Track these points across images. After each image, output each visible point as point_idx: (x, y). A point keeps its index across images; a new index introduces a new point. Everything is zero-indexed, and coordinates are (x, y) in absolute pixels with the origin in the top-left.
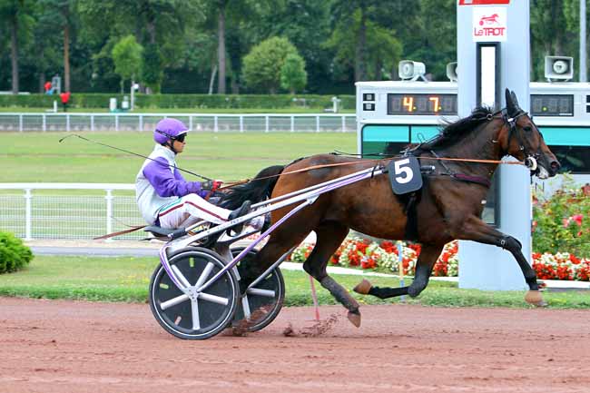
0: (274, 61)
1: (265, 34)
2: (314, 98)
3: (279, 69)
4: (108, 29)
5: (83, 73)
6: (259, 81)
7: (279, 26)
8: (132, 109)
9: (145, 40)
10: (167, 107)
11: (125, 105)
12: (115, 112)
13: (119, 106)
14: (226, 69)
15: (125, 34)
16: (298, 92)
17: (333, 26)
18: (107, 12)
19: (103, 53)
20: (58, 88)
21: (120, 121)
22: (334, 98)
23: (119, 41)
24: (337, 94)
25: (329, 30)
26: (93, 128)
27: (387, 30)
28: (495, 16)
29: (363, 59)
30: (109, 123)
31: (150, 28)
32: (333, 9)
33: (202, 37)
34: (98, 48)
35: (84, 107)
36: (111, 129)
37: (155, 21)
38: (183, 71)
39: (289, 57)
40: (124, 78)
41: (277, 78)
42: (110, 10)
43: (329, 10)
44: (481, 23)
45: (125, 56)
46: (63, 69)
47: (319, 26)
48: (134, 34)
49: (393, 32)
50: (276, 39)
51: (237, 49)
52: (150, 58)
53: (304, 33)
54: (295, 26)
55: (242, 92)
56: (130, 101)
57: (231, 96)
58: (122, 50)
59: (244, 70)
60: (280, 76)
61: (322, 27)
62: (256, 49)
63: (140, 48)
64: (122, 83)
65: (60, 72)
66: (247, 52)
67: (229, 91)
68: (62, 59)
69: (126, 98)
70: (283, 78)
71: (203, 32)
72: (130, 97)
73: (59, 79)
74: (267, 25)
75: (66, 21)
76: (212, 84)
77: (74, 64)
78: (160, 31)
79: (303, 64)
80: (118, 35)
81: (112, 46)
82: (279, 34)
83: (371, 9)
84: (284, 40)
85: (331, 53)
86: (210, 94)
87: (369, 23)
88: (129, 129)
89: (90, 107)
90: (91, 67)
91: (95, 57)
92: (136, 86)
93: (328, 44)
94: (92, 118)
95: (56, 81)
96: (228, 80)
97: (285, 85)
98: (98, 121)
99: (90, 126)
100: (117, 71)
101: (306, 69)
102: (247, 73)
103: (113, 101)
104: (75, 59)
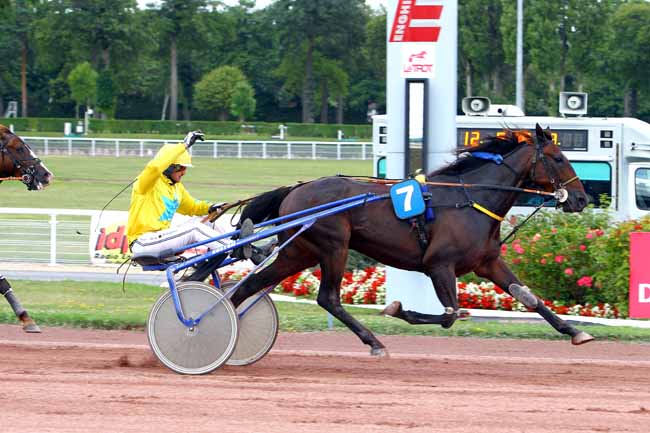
0: (225, 89)
1: (217, 62)
2: (261, 125)
3: (229, 96)
4: (64, 56)
5: (40, 98)
6: (210, 108)
7: (230, 54)
8: (86, 134)
9: (100, 66)
10: (120, 132)
11: (79, 129)
12: (69, 136)
13: (73, 130)
14: (179, 95)
15: (81, 60)
16: (248, 120)
17: (282, 55)
18: (64, 39)
19: (60, 79)
20: (15, 112)
21: (73, 146)
22: (281, 126)
23: (74, 67)
24: (284, 121)
25: (277, 60)
26: (47, 152)
27: (334, 61)
28: (424, 53)
29: (310, 88)
30: (62, 146)
31: (105, 55)
32: (282, 39)
33: (154, 65)
34: (54, 74)
35: (40, 131)
36: (65, 152)
37: (110, 48)
38: (138, 97)
39: (240, 85)
40: (79, 104)
41: (227, 105)
42: (66, 37)
43: (278, 40)
44: (411, 60)
45: (80, 82)
46: (20, 93)
47: (268, 56)
48: (89, 61)
49: (340, 62)
50: (227, 67)
51: (188, 77)
52: (104, 84)
53: (254, 61)
54: (245, 54)
55: (193, 118)
56: (84, 126)
57: (183, 122)
58: (78, 76)
59: (195, 97)
60: (229, 104)
61: (271, 57)
62: (208, 78)
63: (95, 74)
64: (77, 108)
65: (17, 96)
66: (199, 79)
67: (180, 117)
68: (20, 84)
69: (80, 123)
70: (233, 105)
71: (157, 59)
72: (83, 121)
73: (15, 103)
74: (219, 54)
75: (24, 47)
76: (164, 111)
77: (31, 89)
78: (114, 57)
79: (252, 92)
80: (74, 60)
81: (68, 73)
82: (229, 63)
83: (319, 39)
84: (233, 69)
85: (280, 82)
86: (163, 119)
87: (316, 53)
88: (82, 153)
89: (46, 131)
90: (48, 92)
91: (52, 82)
92: (90, 111)
93: (277, 73)
94: (46, 142)
95: (12, 105)
96: (180, 106)
97: (234, 113)
98: (52, 144)
99: (43, 150)
100: (73, 96)
101: (255, 97)
102: (199, 99)
103: (68, 126)
104: (32, 84)
